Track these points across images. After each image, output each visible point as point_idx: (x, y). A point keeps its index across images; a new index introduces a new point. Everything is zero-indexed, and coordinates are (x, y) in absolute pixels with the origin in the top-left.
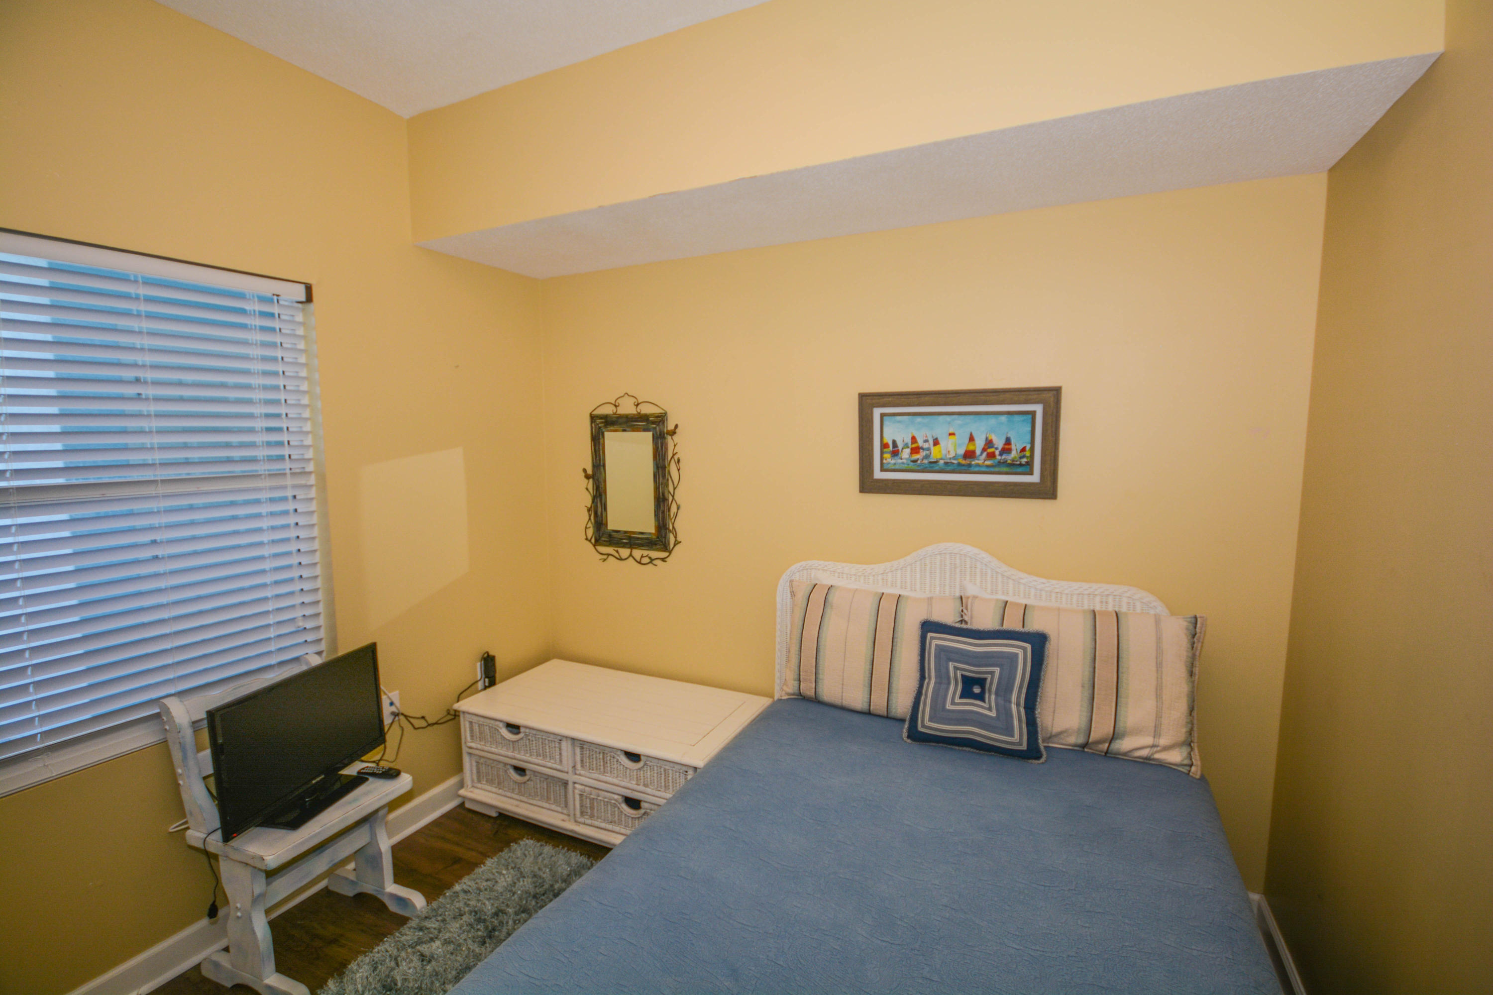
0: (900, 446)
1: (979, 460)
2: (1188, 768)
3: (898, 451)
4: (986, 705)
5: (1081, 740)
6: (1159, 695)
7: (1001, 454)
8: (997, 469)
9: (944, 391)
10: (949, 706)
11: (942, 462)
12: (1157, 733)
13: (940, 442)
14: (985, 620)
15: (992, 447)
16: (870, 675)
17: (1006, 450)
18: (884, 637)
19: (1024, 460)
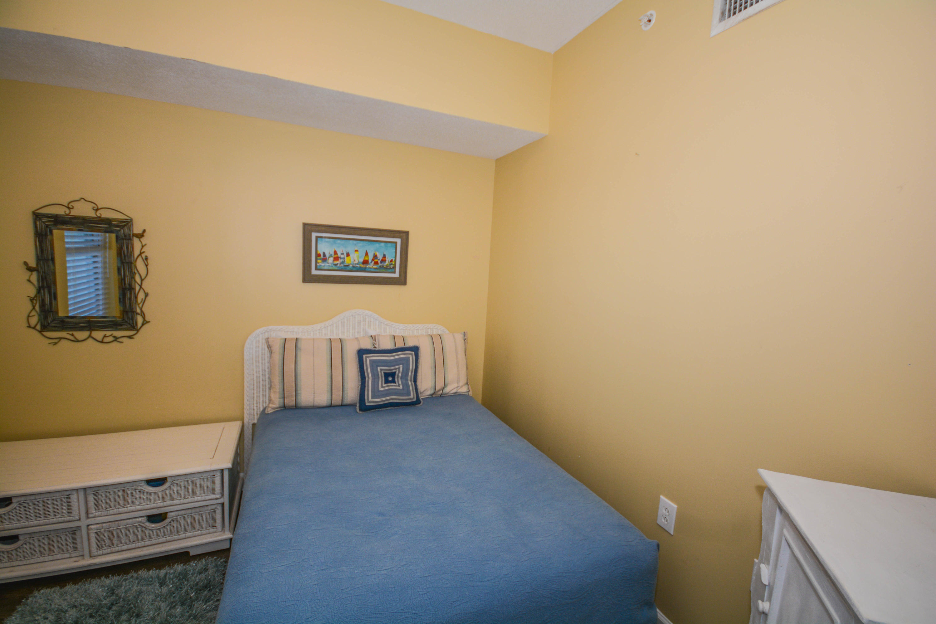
0: (327, 256)
1: (370, 265)
2: (468, 393)
3: (326, 258)
4: (397, 384)
5: (432, 392)
6: (458, 366)
7: (381, 263)
8: (378, 270)
9: (354, 227)
10: (381, 389)
11: (351, 266)
12: (458, 382)
13: (350, 255)
14: (387, 345)
15: (377, 259)
16: (331, 384)
17: (383, 261)
18: (337, 362)
19: (392, 266)
